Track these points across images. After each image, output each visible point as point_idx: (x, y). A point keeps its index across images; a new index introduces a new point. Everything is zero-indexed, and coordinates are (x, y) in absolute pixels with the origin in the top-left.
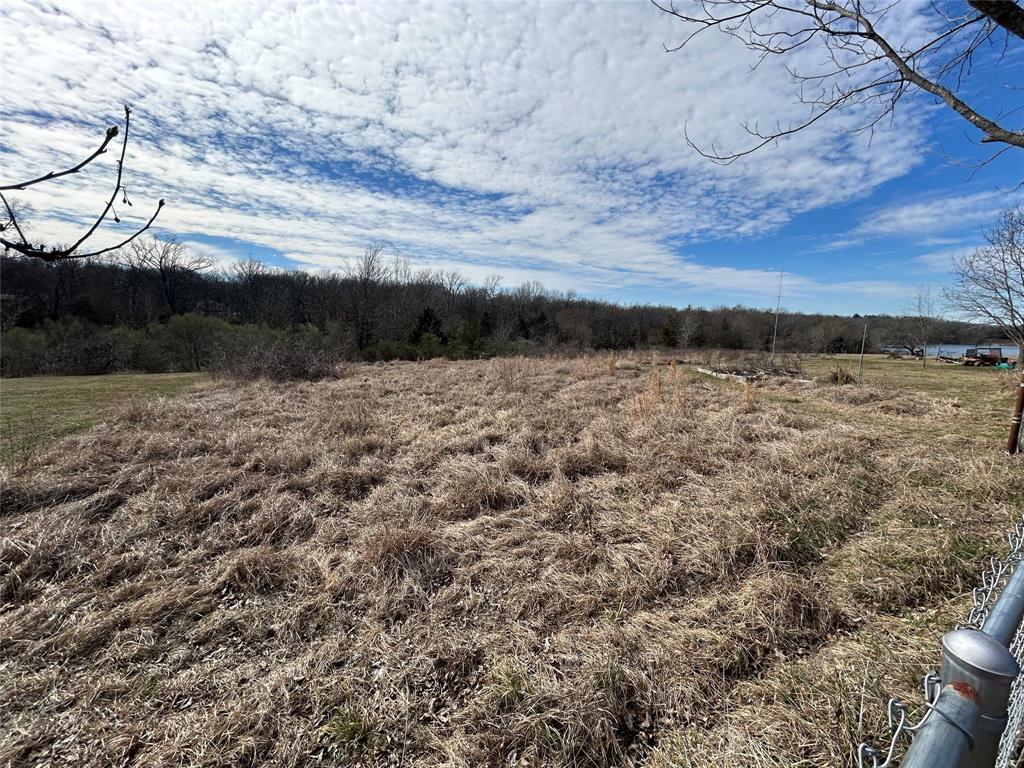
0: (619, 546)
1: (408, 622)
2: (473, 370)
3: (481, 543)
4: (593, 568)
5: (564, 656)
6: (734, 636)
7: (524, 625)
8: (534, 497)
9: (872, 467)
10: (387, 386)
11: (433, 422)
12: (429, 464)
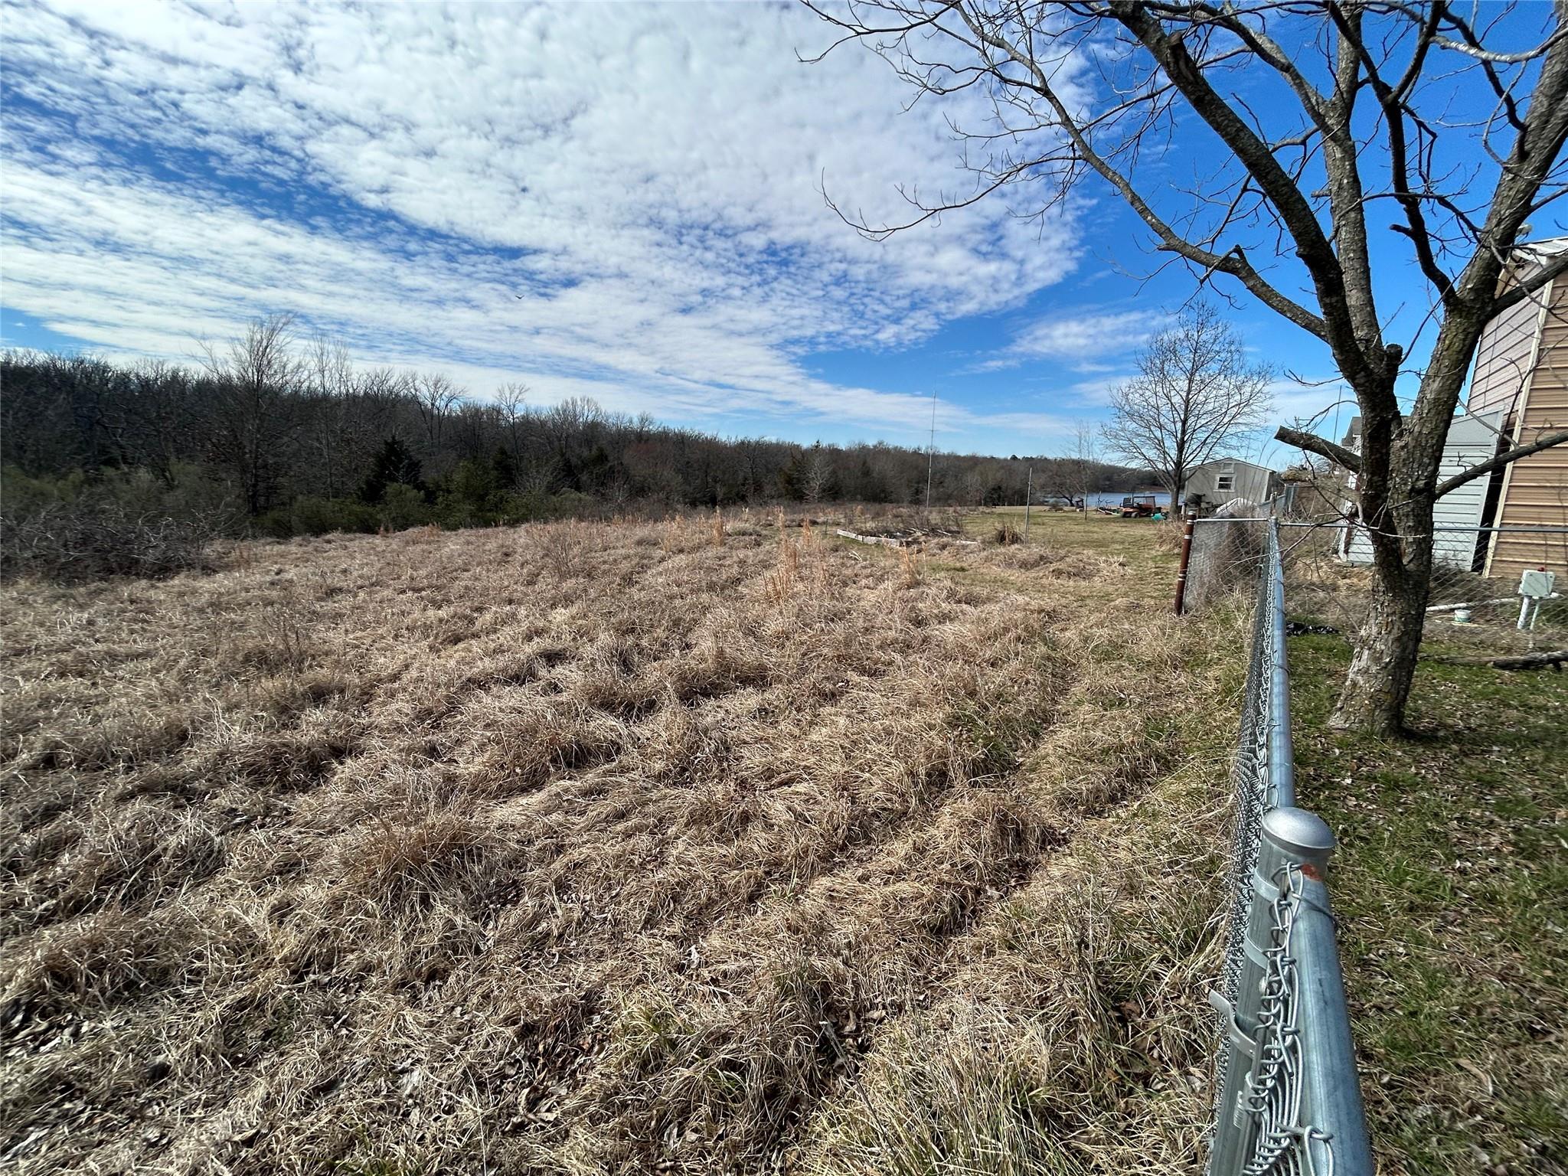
0: (775, 792)
1: (452, 979)
2: (492, 545)
3: (560, 825)
4: (745, 830)
5: (723, 967)
6: (941, 883)
7: (654, 936)
8: (636, 741)
9: (1053, 645)
10: (329, 581)
11: (436, 637)
12: (443, 709)
